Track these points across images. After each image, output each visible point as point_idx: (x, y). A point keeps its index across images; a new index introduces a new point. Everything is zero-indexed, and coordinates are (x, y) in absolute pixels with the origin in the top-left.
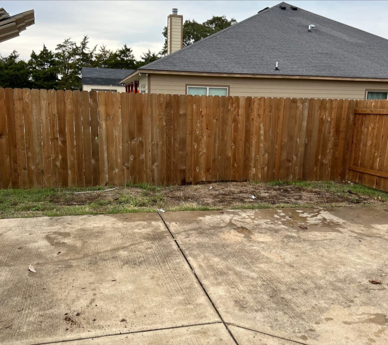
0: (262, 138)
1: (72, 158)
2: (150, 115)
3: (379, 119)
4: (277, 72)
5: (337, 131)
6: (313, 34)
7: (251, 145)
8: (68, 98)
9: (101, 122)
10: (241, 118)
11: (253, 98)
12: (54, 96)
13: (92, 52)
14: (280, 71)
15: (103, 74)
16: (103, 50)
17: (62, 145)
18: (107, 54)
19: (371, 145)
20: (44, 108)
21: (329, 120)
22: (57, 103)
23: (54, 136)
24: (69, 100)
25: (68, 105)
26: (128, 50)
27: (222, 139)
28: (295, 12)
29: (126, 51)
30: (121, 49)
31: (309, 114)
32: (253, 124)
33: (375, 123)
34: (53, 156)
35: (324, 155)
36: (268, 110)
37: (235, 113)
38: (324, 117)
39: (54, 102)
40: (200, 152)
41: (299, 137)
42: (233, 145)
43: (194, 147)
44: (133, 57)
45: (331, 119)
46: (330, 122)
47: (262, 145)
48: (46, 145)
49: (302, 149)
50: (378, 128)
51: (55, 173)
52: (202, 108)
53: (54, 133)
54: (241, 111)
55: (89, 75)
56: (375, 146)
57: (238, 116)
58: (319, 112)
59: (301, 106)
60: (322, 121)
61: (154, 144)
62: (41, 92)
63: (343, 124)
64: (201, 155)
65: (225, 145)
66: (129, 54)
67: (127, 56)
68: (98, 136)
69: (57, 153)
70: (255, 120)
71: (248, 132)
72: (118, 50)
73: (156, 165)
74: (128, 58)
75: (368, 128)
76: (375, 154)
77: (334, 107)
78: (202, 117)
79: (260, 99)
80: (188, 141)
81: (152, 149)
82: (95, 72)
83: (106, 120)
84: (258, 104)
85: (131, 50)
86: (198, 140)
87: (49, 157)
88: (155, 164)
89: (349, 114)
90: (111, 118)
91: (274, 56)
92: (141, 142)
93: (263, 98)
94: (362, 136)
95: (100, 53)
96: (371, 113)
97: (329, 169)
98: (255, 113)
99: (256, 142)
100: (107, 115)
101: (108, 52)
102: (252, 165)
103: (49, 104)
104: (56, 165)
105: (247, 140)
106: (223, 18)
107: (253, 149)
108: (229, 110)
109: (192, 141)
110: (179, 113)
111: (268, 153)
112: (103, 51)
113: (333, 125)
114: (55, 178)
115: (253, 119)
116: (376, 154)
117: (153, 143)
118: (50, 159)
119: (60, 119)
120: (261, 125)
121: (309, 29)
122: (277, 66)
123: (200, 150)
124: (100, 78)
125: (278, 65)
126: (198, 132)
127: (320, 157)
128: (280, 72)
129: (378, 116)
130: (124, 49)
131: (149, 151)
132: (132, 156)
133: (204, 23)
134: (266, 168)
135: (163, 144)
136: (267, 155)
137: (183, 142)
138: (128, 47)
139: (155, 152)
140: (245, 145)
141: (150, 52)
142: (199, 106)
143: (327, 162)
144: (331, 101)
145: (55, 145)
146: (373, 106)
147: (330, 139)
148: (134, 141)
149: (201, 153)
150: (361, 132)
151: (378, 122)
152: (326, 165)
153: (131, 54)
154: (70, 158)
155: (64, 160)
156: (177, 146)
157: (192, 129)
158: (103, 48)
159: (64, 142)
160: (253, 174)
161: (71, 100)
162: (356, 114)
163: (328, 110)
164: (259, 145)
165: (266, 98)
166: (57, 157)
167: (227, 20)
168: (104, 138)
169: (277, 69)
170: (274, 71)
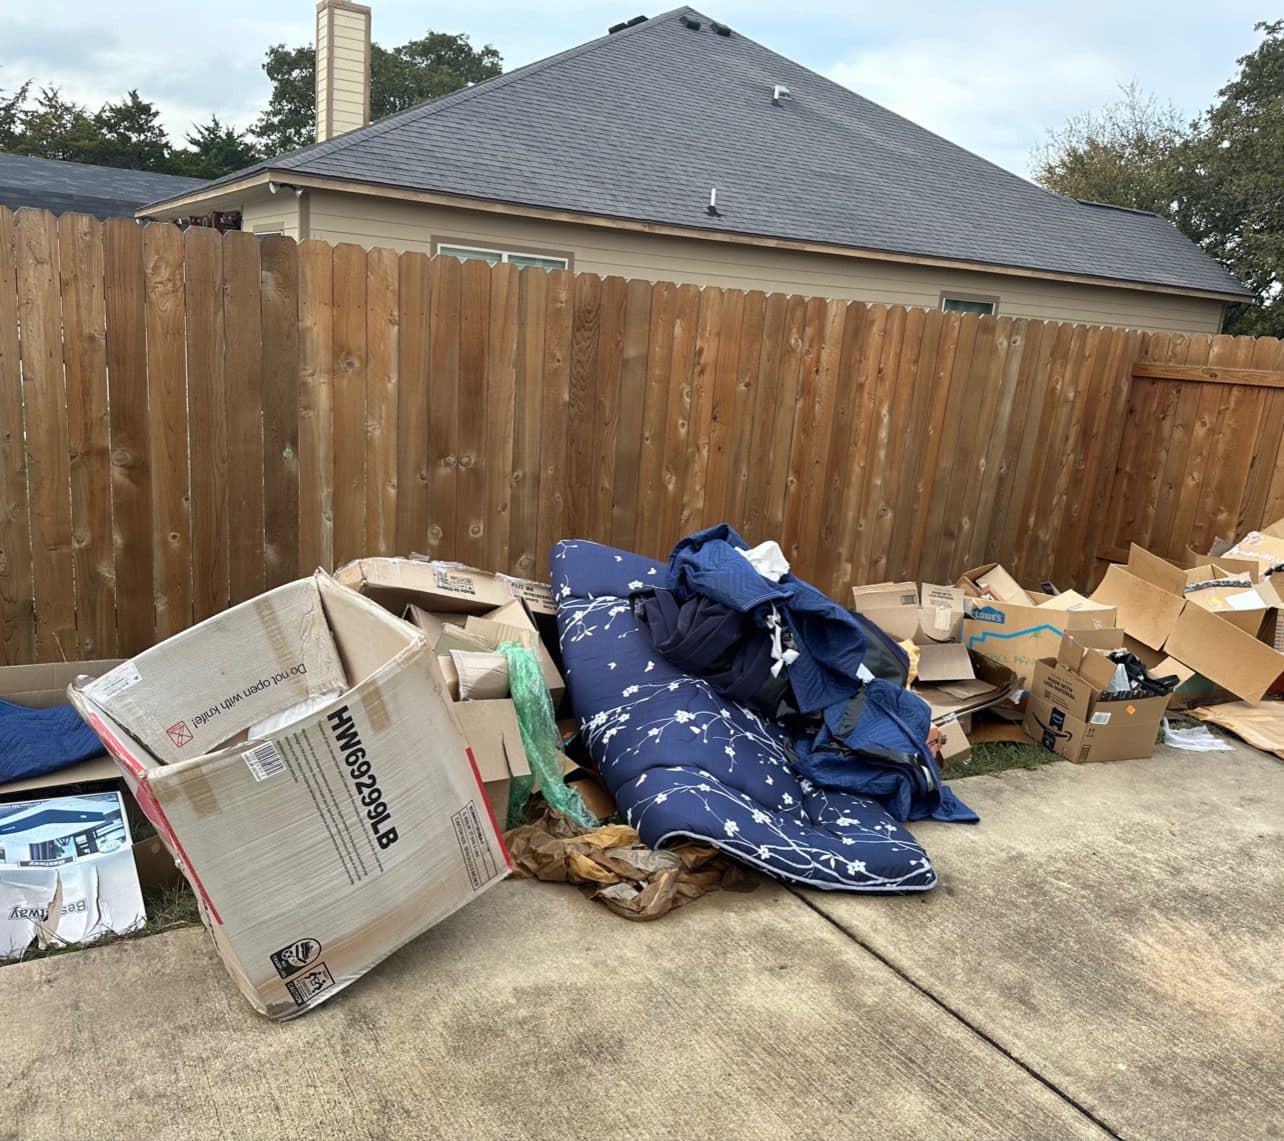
0: (882, 454)
1: (175, 544)
2: (513, 356)
3: (1239, 403)
4: (714, 222)
5: (1086, 434)
6: (789, 115)
7: (846, 483)
8: (161, 259)
9: (310, 380)
10: (825, 382)
11: (869, 306)
12: (90, 246)
13: (13, 104)
14: (722, 218)
15: (68, 181)
16: (50, 100)
17: (127, 482)
18: (67, 117)
19: (1202, 486)
20: (39, 302)
21: (1071, 395)
22: (107, 284)
23: (87, 439)
24: (165, 274)
25: (162, 295)
26: (146, 109)
27: (761, 460)
28: (727, 41)
29: (137, 113)
30: (120, 104)
31: (1021, 373)
32: (860, 406)
33: (1219, 412)
34: (82, 538)
35: (1044, 513)
36: (909, 355)
37: (808, 359)
38: (1059, 387)
39: (90, 276)
40: (682, 510)
41: (985, 453)
42: (792, 482)
43: (666, 488)
44: (162, 134)
45: (1075, 392)
46: (1074, 402)
47: (879, 482)
48: (47, 484)
49: (987, 495)
50: (1234, 430)
51: (94, 615)
52: (702, 337)
53: (88, 430)
54: (829, 355)
55: (14, 179)
56: (1219, 489)
57: (817, 371)
58: (1049, 366)
59: (1005, 344)
60: (1052, 400)
61: (524, 476)
62: (24, 224)
63: (1102, 411)
64: (687, 521)
65: (768, 483)
66: (147, 122)
67: (140, 130)
68: (294, 444)
69: (104, 521)
70: (866, 390)
71: (841, 434)
72: (107, 108)
73: (526, 563)
74: (142, 137)
75: (1188, 428)
76: (1215, 514)
77: (1087, 354)
78: (702, 372)
79: (889, 313)
80: (648, 464)
81: (515, 499)
82: (40, 173)
83: (333, 372)
84: (881, 331)
85: (153, 111)
86: (681, 465)
87: (63, 540)
88: (524, 557)
89: (1121, 380)
90: (357, 364)
91: (697, 170)
92: (475, 472)
93: (900, 310)
94: (1163, 454)
95: (42, 110)
96: (1207, 378)
97: (1051, 558)
98: (870, 365)
99: (863, 468)
100: (340, 350)
101: (67, 109)
102: (844, 551)
103: (64, 285)
104: (95, 578)
105: (838, 463)
106: (460, 42)
107: (853, 494)
108: (791, 351)
109: (660, 467)
110: (622, 351)
111: (894, 508)
112: (51, 107)
113: (1077, 414)
114: (94, 636)
115: (861, 386)
116: (1222, 517)
117: (519, 473)
118: (65, 550)
119: (115, 359)
120: (885, 411)
121: (776, 96)
122: (713, 204)
123: (685, 499)
124: (58, 195)
125: (716, 199)
126: (683, 431)
127: (1032, 521)
128: (726, 223)
129: (1235, 392)
130: (130, 104)
131: (504, 509)
132: (437, 529)
133: (398, 51)
134: (883, 561)
135: (555, 477)
136: (890, 515)
137: (630, 468)
138: (144, 100)
139: (527, 509)
140: (829, 481)
141: (217, 124)
142: (694, 328)
143: (1047, 538)
144: (1083, 331)
145: (91, 481)
146: (1216, 356)
147: (1064, 459)
148: (447, 465)
149: (686, 513)
150: (1159, 440)
151: (1235, 410)
152: (1045, 546)
153: (156, 122)
154: (165, 542)
155: (137, 554)
156: (607, 485)
157: (664, 419)
158: (51, 95)
159: (138, 470)
160: (844, 583)
161: (173, 274)
162: (1140, 378)
163: (1072, 361)
164: (869, 481)
165: (909, 309)
166: (100, 540)
167: (470, 49)
168: (322, 450)
169: (712, 211)
170: (706, 216)
